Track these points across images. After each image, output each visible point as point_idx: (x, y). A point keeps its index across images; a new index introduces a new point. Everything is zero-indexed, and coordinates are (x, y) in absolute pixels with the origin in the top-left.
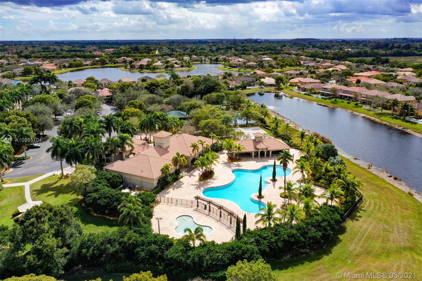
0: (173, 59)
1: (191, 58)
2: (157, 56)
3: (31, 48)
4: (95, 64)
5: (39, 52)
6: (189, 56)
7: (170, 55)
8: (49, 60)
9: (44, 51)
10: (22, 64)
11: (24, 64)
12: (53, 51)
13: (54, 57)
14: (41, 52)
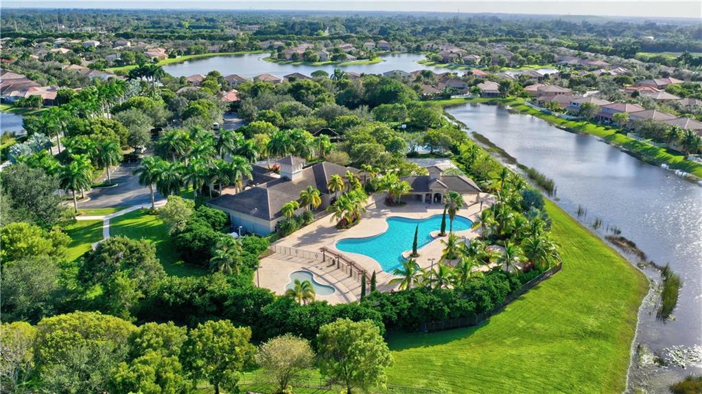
0: (348, 45)
1: (377, 43)
2: (323, 40)
3: (136, 21)
4: (225, 51)
5: (145, 28)
6: (375, 41)
7: (345, 39)
8: (159, 42)
9: (153, 27)
10: (118, 48)
11: (122, 47)
12: (167, 28)
13: (165, 37)
14: (149, 28)
